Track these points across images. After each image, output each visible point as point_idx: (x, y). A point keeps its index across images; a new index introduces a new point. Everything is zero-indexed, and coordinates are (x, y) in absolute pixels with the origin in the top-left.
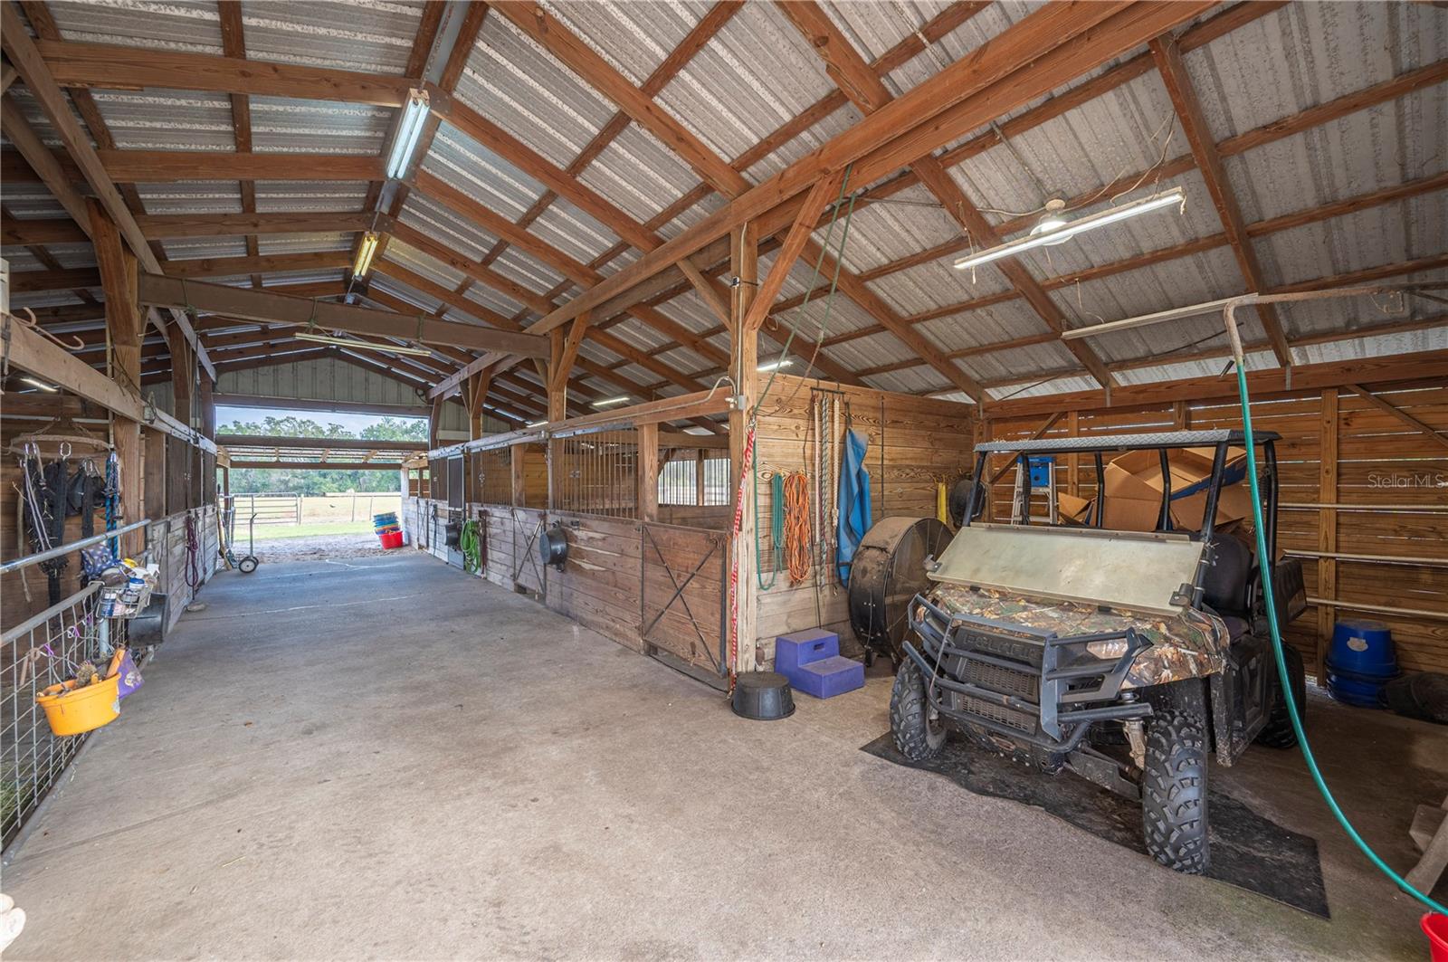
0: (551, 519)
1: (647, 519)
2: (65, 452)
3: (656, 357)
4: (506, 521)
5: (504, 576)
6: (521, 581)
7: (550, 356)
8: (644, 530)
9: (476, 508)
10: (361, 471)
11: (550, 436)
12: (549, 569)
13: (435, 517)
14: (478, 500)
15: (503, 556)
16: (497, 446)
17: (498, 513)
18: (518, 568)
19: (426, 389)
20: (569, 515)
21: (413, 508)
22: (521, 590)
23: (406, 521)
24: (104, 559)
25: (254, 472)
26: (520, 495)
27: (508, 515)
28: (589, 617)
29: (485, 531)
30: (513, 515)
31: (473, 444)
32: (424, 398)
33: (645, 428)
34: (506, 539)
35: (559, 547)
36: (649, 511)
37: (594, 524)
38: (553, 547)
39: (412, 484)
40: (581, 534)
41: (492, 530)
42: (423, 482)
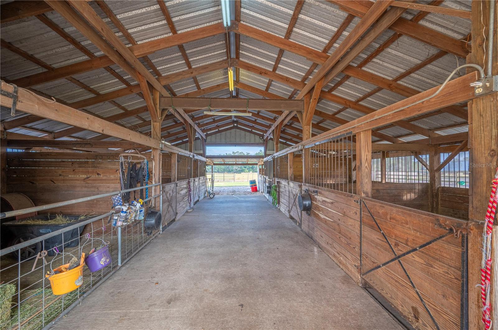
0: (304, 188)
1: (363, 195)
2: (130, 159)
3: (361, 103)
4: (286, 186)
5: (285, 210)
6: (292, 214)
7: (304, 109)
8: (361, 202)
9: (277, 180)
10: (254, 166)
11: (304, 147)
12: (302, 211)
13: (265, 182)
14: (277, 177)
15: (285, 201)
16: (283, 154)
17: (284, 183)
18: (290, 208)
19: (263, 136)
20: (312, 187)
21: (260, 178)
22: (292, 218)
23: (259, 183)
24: (119, 201)
25: (230, 166)
26: (292, 175)
27: (287, 184)
28: (323, 244)
29: (279, 190)
30: (288, 184)
31: (275, 154)
32: (262, 140)
33: (362, 135)
34: (286, 194)
35: (307, 203)
36: (365, 189)
37: (327, 193)
38: (304, 203)
39: (260, 169)
40: (319, 197)
41: (281, 190)
42: (263, 169)
